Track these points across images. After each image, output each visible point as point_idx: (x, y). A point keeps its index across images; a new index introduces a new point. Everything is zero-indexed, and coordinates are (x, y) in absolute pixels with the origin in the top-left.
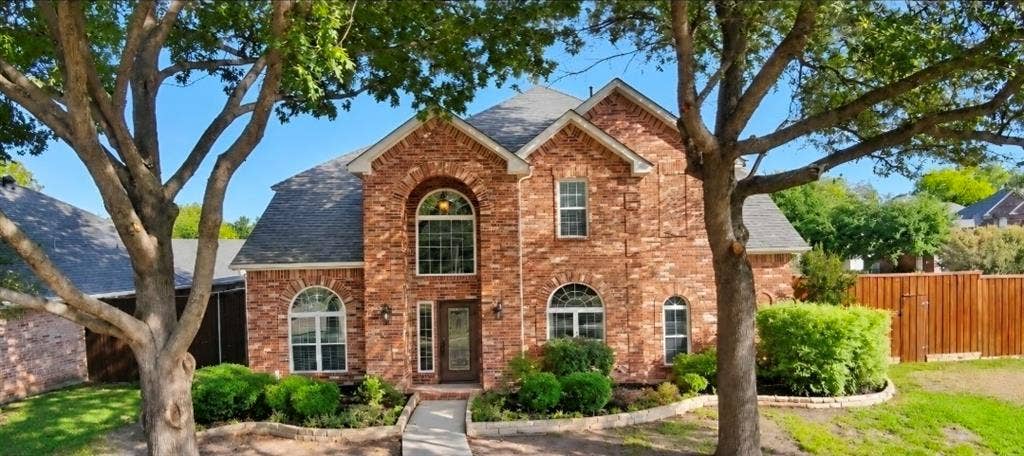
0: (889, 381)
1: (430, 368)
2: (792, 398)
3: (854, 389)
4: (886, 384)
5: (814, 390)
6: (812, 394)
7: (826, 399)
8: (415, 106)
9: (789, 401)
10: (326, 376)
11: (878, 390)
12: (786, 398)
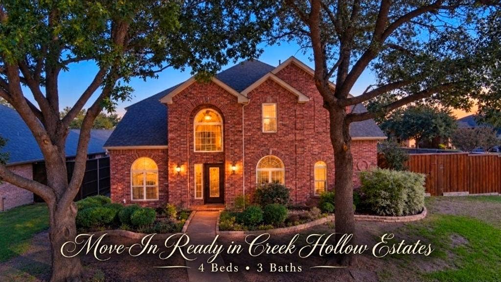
0: (425, 208)
1: (200, 196)
2: (376, 217)
3: (407, 212)
4: (423, 210)
5: (388, 212)
6: (387, 215)
7: (393, 217)
8: (192, 73)
9: (375, 218)
10: (148, 202)
11: (419, 213)
12: (373, 217)
